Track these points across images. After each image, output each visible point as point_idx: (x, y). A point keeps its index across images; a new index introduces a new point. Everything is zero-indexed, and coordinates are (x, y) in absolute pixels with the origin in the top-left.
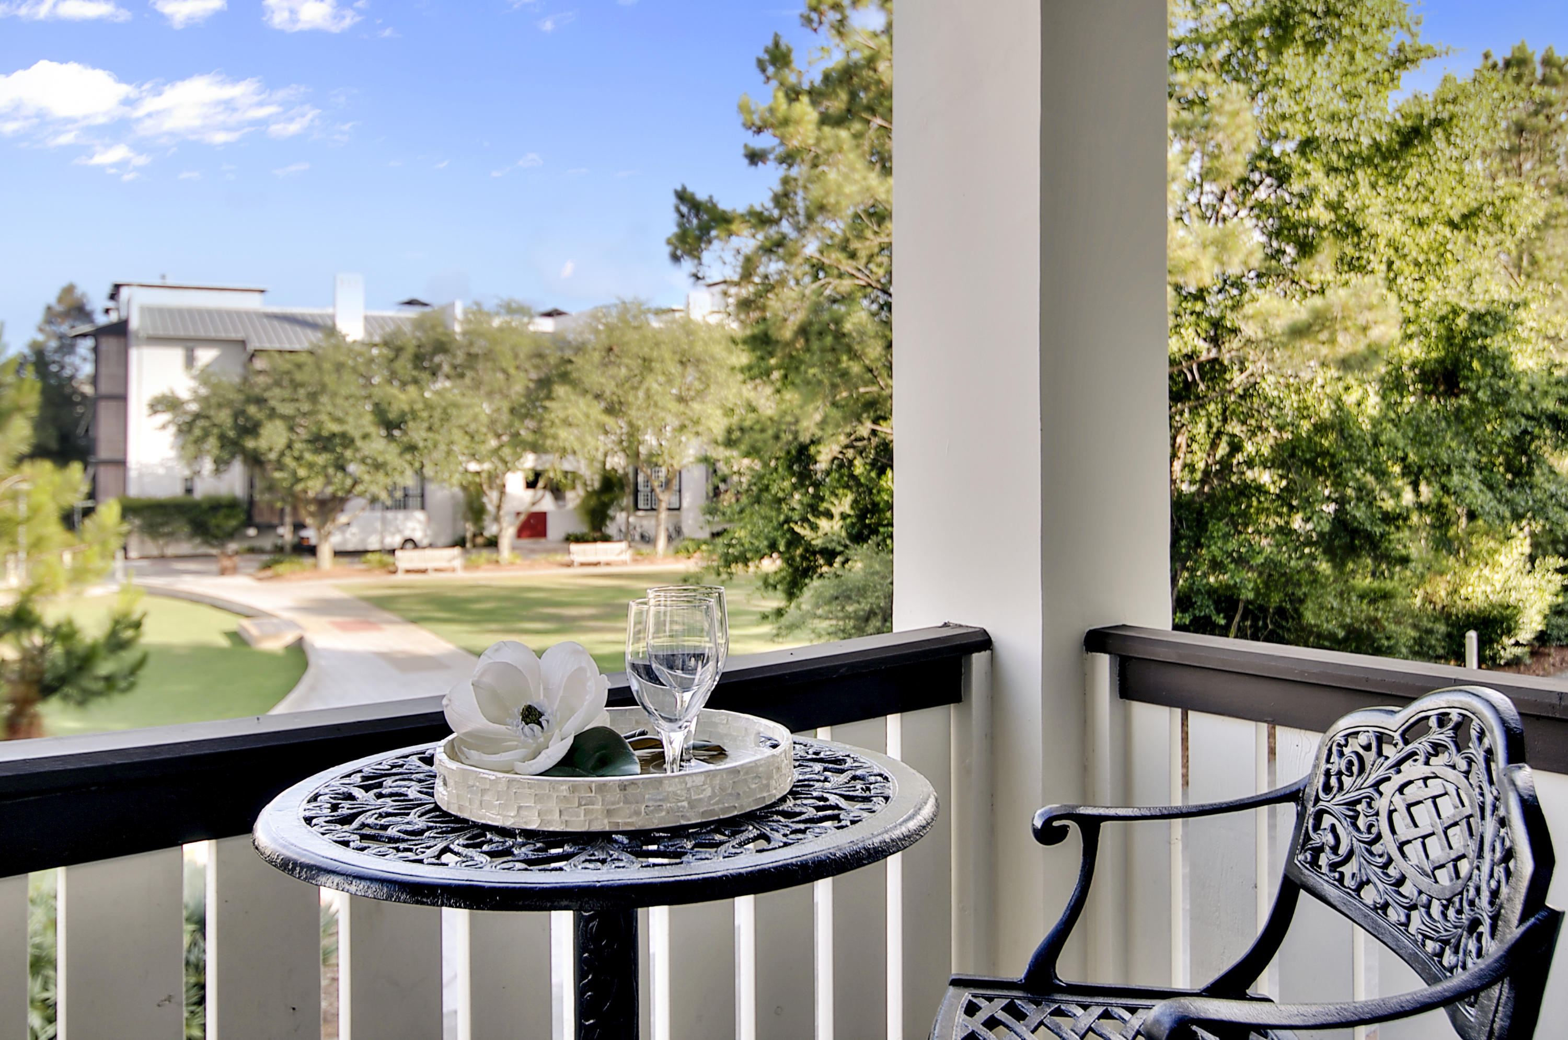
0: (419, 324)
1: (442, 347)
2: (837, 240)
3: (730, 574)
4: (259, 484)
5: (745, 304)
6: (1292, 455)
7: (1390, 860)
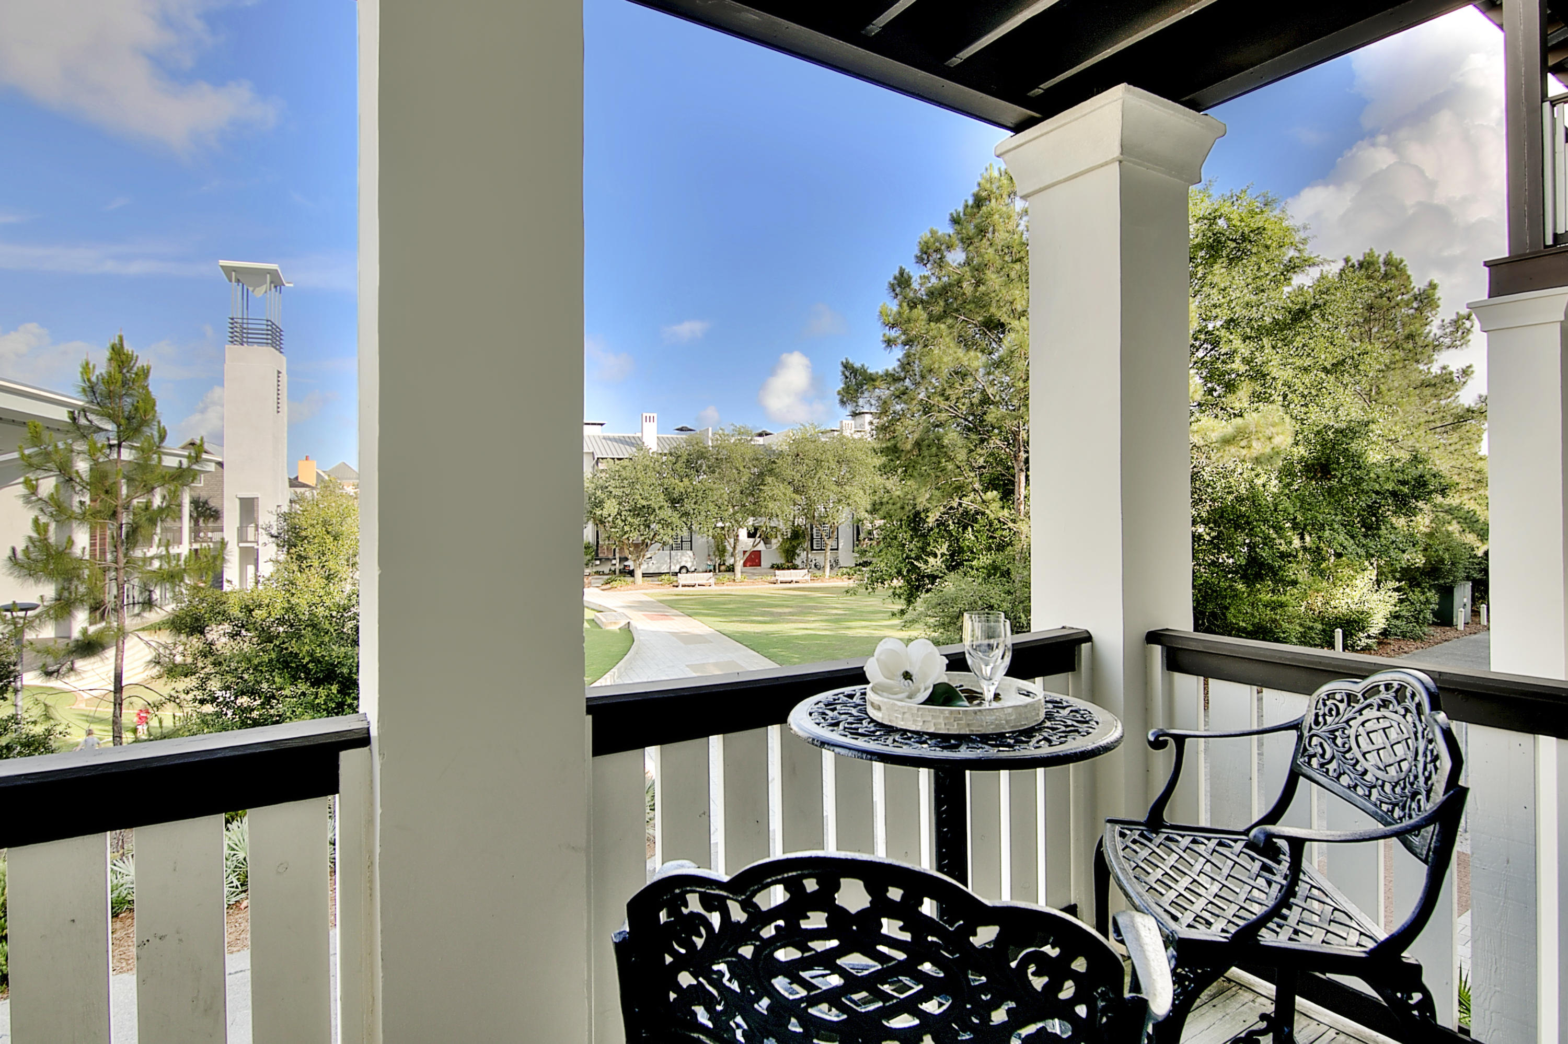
0: (689, 442)
1: (702, 455)
2: (938, 390)
3: (873, 589)
4: (602, 536)
5: (883, 429)
6: (1222, 517)
7: (1357, 762)
